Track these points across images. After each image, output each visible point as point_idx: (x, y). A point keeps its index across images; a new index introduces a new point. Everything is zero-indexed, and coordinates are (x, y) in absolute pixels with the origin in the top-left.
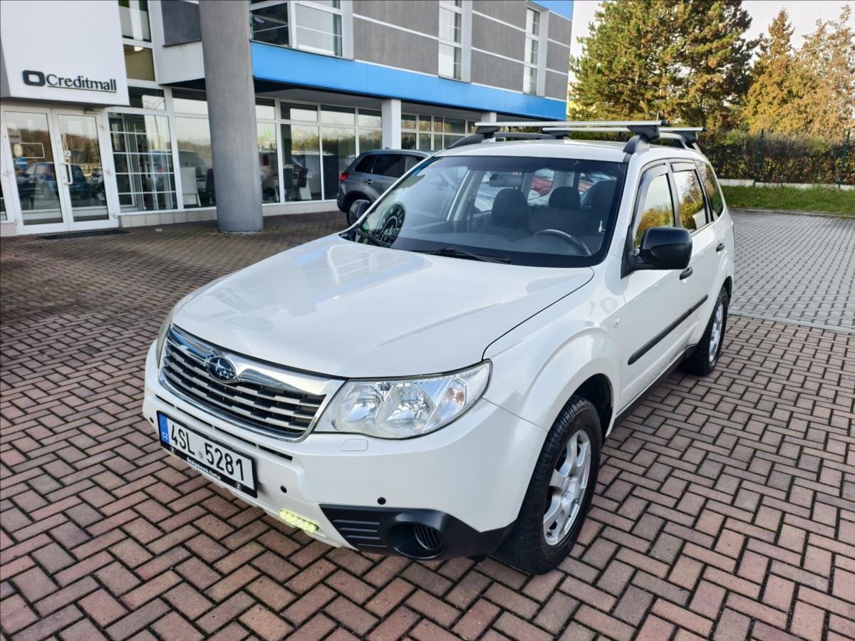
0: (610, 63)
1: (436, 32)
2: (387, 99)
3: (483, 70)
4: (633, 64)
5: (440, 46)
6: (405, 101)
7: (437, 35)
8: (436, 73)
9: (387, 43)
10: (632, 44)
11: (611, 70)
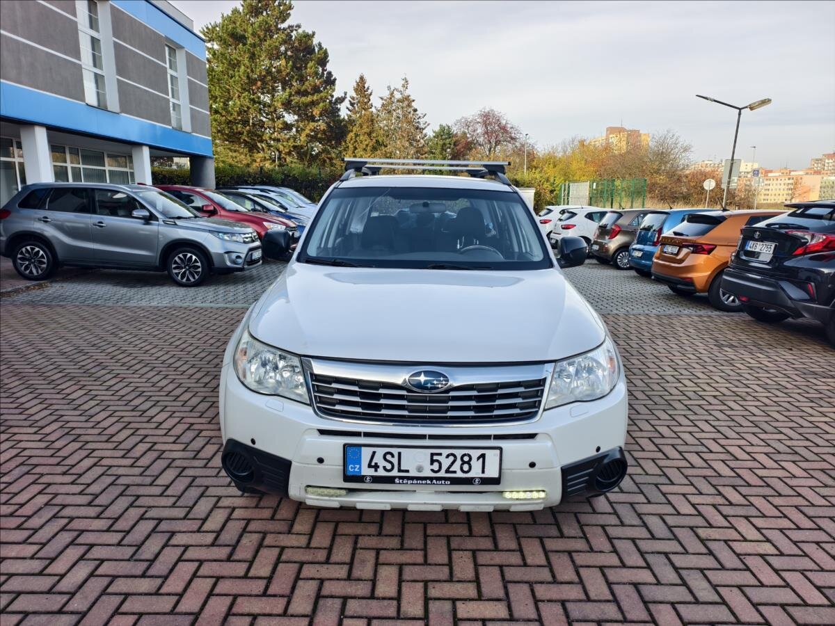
0: (226, 104)
1: (78, 56)
2: (30, 124)
3: (130, 102)
4: (248, 108)
5: (84, 71)
6: (50, 129)
7: (80, 60)
8: (83, 100)
9: (23, 59)
10: (245, 89)
11: (228, 112)
